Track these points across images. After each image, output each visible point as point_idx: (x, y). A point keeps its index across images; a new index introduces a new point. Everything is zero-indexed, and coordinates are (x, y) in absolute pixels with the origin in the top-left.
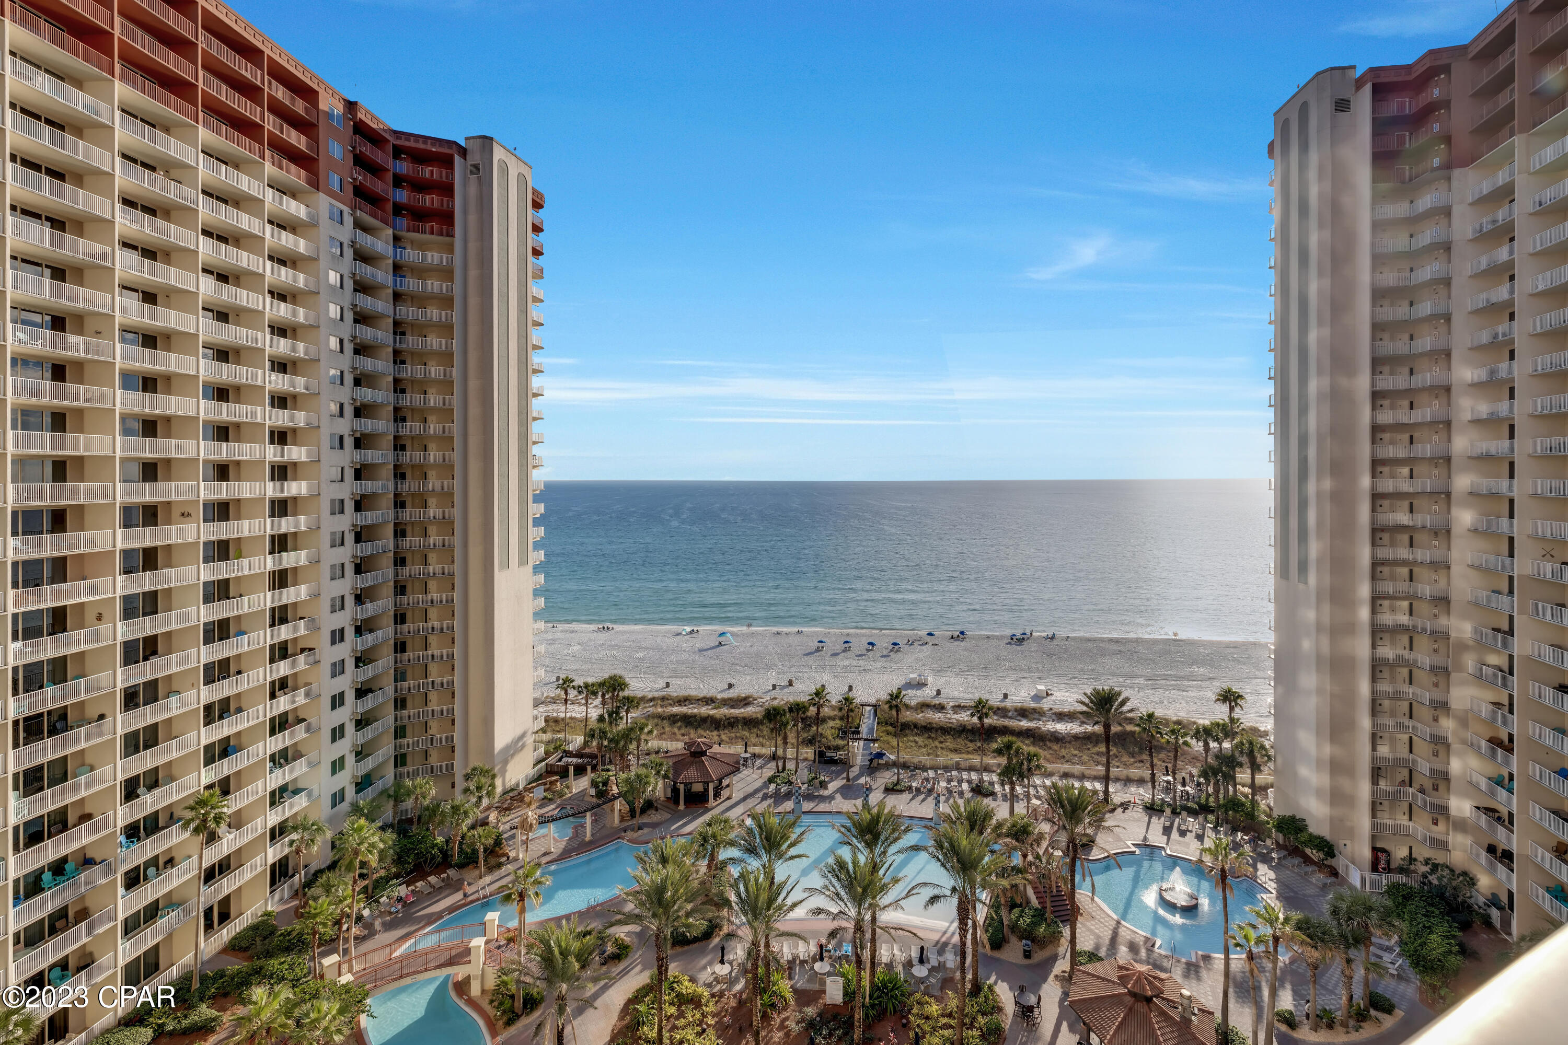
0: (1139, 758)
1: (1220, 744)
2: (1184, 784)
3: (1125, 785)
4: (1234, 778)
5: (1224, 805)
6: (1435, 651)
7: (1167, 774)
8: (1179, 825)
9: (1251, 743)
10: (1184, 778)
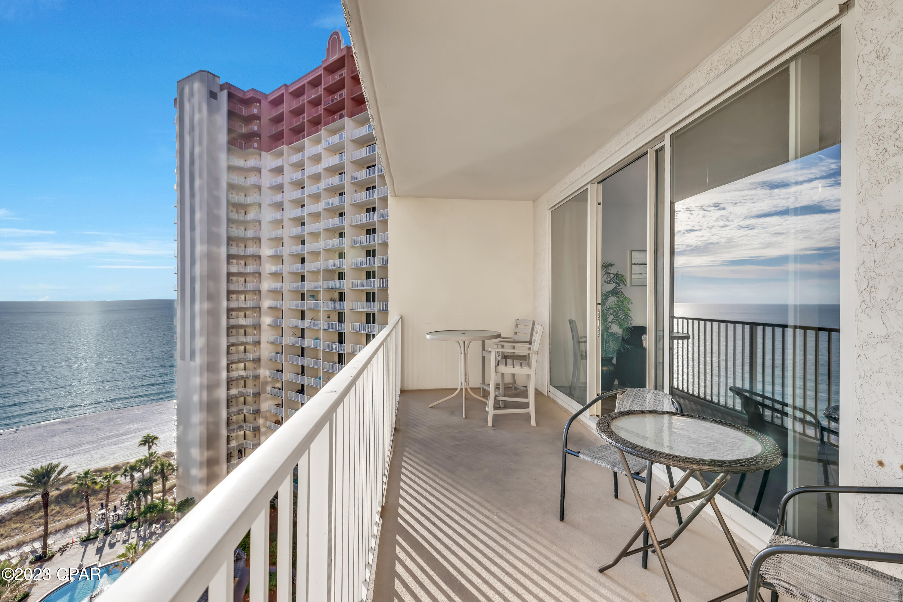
0: (80, 506)
1: (143, 472)
2: (115, 510)
3: (65, 533)
4: (152, 490)
5: (144, 512)
6: (255, 385)
7: (103, 508)
8: (110, 541)
9: (162, 465)
10: (115, 507)
